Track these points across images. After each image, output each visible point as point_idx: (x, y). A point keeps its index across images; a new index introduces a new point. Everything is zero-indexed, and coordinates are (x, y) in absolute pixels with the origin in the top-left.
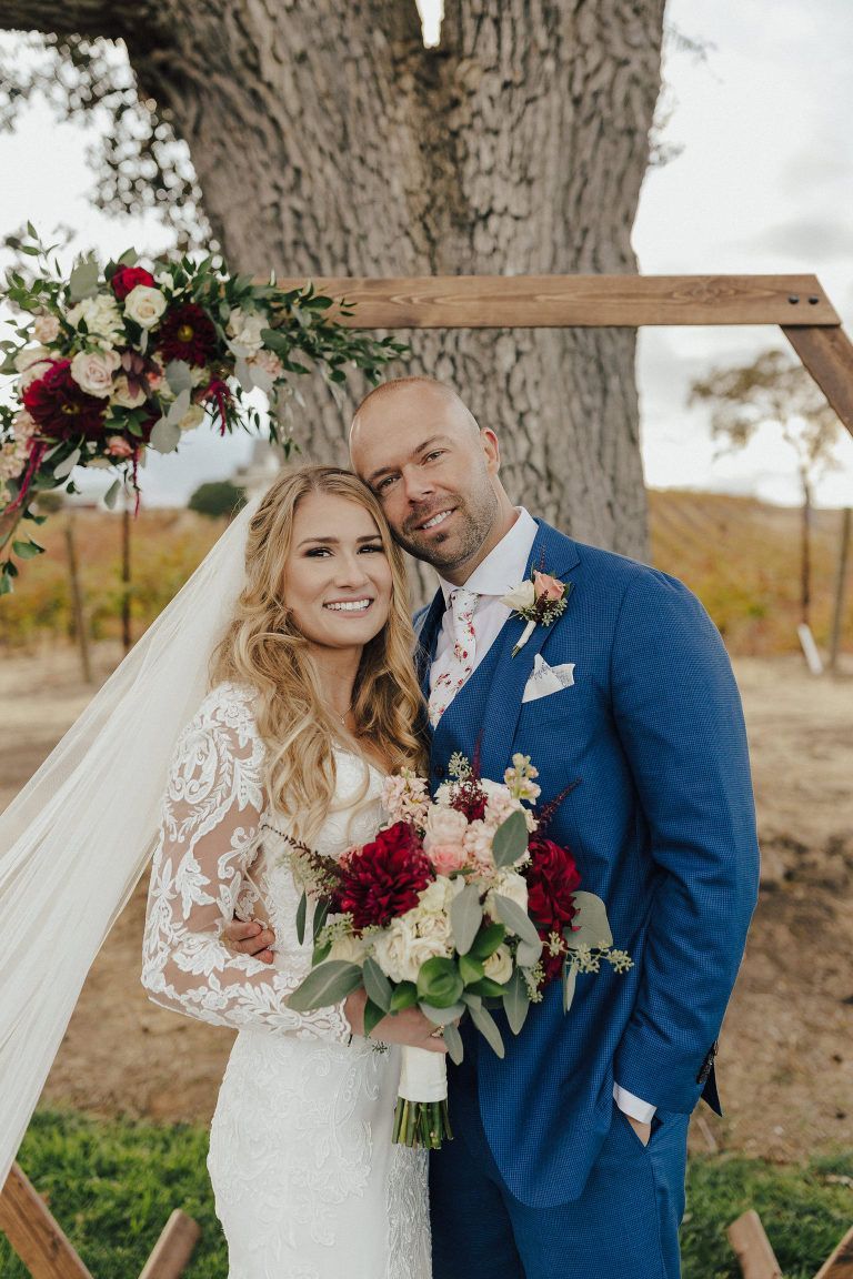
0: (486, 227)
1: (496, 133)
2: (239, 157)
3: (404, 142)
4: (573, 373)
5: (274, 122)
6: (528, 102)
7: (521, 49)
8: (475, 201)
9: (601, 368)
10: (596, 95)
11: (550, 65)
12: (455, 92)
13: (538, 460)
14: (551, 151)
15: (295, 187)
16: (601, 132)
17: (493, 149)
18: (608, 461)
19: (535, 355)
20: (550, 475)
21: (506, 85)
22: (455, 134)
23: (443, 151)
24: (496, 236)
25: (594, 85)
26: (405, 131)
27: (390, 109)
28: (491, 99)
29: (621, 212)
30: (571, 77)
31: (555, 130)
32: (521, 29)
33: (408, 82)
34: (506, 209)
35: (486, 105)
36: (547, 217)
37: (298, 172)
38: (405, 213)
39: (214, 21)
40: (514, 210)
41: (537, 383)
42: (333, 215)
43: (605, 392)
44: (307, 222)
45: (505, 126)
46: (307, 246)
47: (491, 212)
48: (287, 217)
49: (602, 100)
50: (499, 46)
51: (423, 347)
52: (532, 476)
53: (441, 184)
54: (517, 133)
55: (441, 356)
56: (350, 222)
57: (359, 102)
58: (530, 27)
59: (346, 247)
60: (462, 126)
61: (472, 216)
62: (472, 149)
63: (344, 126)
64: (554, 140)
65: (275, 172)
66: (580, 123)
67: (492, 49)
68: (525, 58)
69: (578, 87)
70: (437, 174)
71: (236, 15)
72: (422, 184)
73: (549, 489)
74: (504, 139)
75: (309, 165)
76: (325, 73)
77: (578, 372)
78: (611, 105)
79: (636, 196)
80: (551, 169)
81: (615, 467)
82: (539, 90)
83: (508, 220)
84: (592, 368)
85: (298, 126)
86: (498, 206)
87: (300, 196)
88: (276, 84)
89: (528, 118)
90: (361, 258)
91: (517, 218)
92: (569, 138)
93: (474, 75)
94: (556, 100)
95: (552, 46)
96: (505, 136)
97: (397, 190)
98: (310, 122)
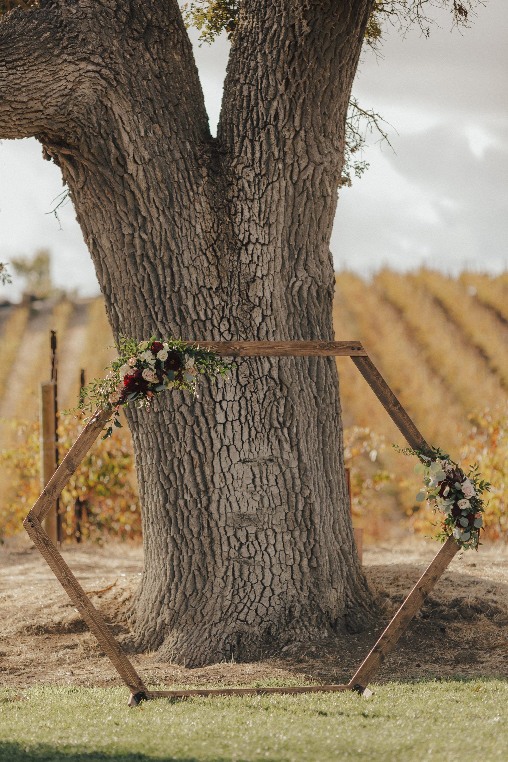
0: (247, 250)
1: (252, 201)
2: (111, 208)
3: (202, 205)
4: (294, 325)
5: (133, 193)
6: (268, 184)
7: (265, 156)
8: (241, 237)
9: (309, 322)
10: (304, 181)
11: (280, 166)
12: (230, 178)
13: (275, 374)
14: (282, 209)
15: (143, 228)
16: (307, 199)
17: (250, 209)
18: (315, 374)
19: (272, 317)
20: (281, 382)
21: (256, 175)
22: (231, 201)
23: (224, 209)
24: (252, 255)
25: (303, 176)
26: (203, 199)
27: (195, 187)
28: (249, 182)
29: (320, 237)
30: (292, 172)
31: (283, 198)
32: (265, 147)
33: (204, 171)
34: (257, 240)
35: (246, 185)
36: (279, 244)
37: (144, 218)
38: (203, 243)
39: (102, 142)
40: (262, 241)
41: (273, 331)
42: (164, 243)
43: (312, 334)
44: (148, 245)
45: (257, 197)
46: (148, 257)
47: (249, 242)
48: (137, 241)
49: (308, 183)
50: (253, 154)
51: (213, 314)
52: (272, 383)
53: (222, 227)
54: (263, 200)
55: (222, 318)
56: (173, 247)
57: (178, 183)
58: (269, 145)
59: (171, 259)
60: (233, 197)
61: (239, 244)
62: (239, 207)
63: (171, 195)
64: (283, 203)
65: (131, 218)
66: (297, 195)
67: (249, 155)
68: (268, 159)
69: (295, 178)
70: (220, 222)
71: (114, 140)
72: (213, 227)
73: (281, 390)
74: (256, 204)
75: (151, 216)
76: (161, 171)
77: (297, 326)
78: (313, 185)
80: (281, 219)
81: (318, 377)
82: (275, 179)
83: (259, 246)
84: (305, 322)
85: (145, 196)
86: (253, 239)
87: (145, 232)
88: (134, 174)
89: (269, 192)
90: (179, 266)
91: (263, 245)
92: (290, 202)
93: (240, 167)
94: (283, 184)
95: (281, 156)
96: (256, 201)
97: (199, 230)
98: (152, 194)
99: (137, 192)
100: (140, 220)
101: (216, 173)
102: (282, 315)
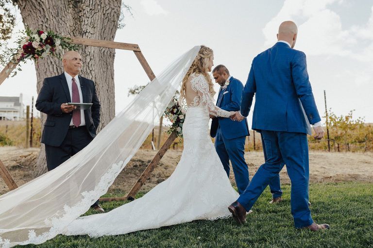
0: (85, 35)
1: (89, 18)
2: (35, 15)
3: (70, 17)
5: (43, 9)
6: (95, 13)
7: (94, 3)
8: (84, 30)
9: (107, 64)
11: (99, 7)
12: (81, 9)
14: (99, 23)
15: (46, 22)
16: (108, 21)
17: (87, 21)
18: (107, 81)
19: (94, 60)
21: (91, 9)
22: (80, 17)
23: (78, 19)
24: (87, 37)
25: (107, 12)
26: (70, 15)
27: (67, 10)
29: (112, 35)
31: (100, 19)
33: (71, 6)
34: (90, 32)
35: (87, 12)
36: (97, 35)
37: (47, 19)
38: (70, 30)
41: (94, 65)
42: (54, 29)
43: (107, 68)
45: (90, 17)
47: (87, 32)
49: (109, 15)
50: (90, 2)
53: (77, 25)
54: (92, 18)
56: (58, 30)
57: (61, 8)
60: (82, 16)
61: (83, 32)
62: (83, 19)
63: (58, 12)
64: (99, 21)
65: (42, 19)
66: (105, 19)
67: (88, 2)
68: (95, 5)
69: (104, 12)
70: (76, 23)
72: (73, 25)
75: (50, 18)
76: (55, 2)
77: (102, 64)
79: (115, 33)
80: (99, 26)
82: (97, 11)
83: (90, 34)
84: (105, 64)
85: (48, 11)
86: (88, 31)
87: (48, 24)
88: (44, 2)
89: (95, 16)
91: (92, 34)
92: (102, 21)
93: (84, 7)
94: (100, 13)
95: (100, 4)
96: (90, 18)
97: (68, 25)
98: (51, 10)
99: (45, 9)
100: (46, 19)
101: (75, 7)
102: (97, 59)
